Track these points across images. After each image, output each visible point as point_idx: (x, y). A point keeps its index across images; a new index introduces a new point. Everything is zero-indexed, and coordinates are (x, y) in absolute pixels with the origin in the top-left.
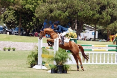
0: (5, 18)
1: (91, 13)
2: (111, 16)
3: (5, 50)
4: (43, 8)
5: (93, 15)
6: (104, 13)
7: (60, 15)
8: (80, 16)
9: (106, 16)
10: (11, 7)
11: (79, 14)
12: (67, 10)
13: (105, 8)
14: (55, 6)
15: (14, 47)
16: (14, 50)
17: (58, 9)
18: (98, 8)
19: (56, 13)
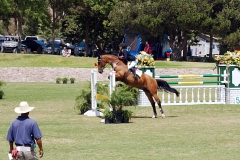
0: (64, 27)
1: (199, 16)
2: (232, 20)
3: (58, 82)
4: (121, 11)
5: (203, 19)
6: (220, 16)
7: (149, 22)
8: (181, 22)
9: (222, 20)
10: (71, 9)
11: (178, 18)
12: (159, 12)
13: (222, 7)
14: (139, 6)
15: (73, 77)
16: (73, 82)
17: (146, 13)
18: (210, 8)
19: (142, 18)
